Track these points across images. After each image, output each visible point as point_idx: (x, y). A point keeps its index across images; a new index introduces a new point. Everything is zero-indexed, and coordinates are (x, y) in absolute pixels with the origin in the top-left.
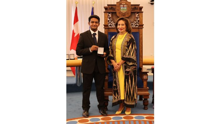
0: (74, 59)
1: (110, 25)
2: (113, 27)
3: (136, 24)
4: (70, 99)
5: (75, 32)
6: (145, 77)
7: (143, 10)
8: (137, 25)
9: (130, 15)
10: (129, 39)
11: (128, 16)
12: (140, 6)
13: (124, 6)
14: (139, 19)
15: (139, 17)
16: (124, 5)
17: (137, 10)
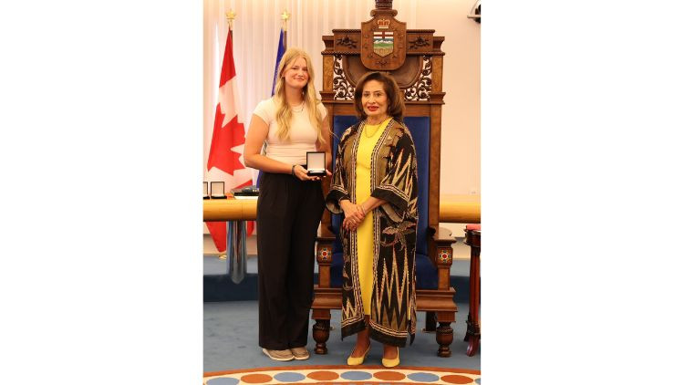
0: (225, 198)
1: (341, 95)
2: (349, 98)
3: (420, 92)
4: (212, 319)
5: (223, 113)
6: (445, 256)
7: (443, 48)
8: (423, 96)
9: (402, 62)
10: (397, 140)
11: (398, 66)
12: (435, 35)
13: (383, 36)
14: (429, 76)
15: (431, 70)
16: (384, 31)
17: (425, 46)
